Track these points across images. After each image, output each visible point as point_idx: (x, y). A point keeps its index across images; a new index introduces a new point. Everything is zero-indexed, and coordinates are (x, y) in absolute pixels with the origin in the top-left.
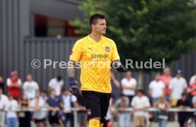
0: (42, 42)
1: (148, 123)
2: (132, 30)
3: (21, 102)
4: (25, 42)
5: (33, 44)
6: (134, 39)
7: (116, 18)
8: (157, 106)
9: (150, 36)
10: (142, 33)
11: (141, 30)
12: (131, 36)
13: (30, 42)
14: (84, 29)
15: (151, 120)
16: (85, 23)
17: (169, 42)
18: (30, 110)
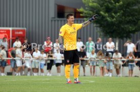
0: (61, 21)
1: (121, 67)
2: (113, 14)
3: (48, 55)
4: (52, 21)
5: (56, 22)
6: (115, 19)
7: (104, 7)
8: (128, 58)
9: (123, 17)
10: (118, 16)
11: (118, 14)
12: (113, 17)
13: (55, 21)
14: (85, 13)
15: (123, 66)
16: (86, 10)
17: (134, 21)
18: (53, 59)
